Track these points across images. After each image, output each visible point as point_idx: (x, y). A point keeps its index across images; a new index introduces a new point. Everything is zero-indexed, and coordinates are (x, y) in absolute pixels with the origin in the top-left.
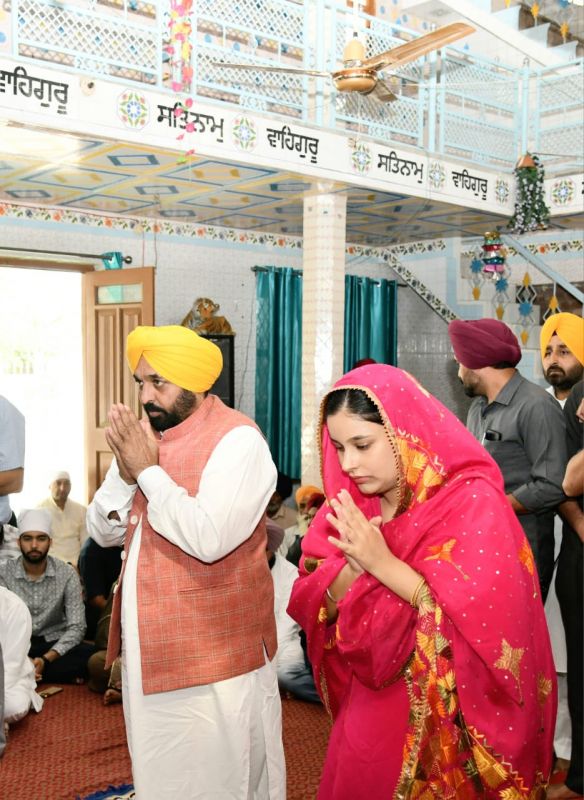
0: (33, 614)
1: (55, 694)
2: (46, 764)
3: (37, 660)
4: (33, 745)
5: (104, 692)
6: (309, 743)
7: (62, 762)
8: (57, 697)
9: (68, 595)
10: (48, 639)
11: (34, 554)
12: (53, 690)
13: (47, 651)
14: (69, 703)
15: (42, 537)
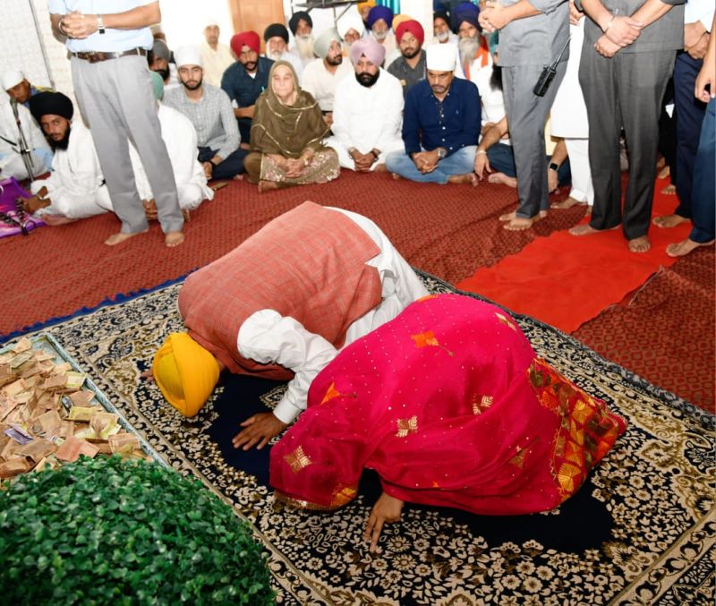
0: (198, 130)
1: (223, 187)
2: (218, 234)
3: (206, 163)
4: (208, 223)
5: (257, 184)
6: (408, 207)
7: (230, 232)
8: (224, 190)
9: (223, 113)
10: (213, 149)
11: (192, 83)
12: (220, 185)
13: (213, 157)
14: (233, 192)
15: (197, 68)
